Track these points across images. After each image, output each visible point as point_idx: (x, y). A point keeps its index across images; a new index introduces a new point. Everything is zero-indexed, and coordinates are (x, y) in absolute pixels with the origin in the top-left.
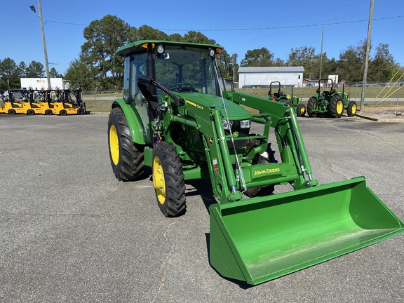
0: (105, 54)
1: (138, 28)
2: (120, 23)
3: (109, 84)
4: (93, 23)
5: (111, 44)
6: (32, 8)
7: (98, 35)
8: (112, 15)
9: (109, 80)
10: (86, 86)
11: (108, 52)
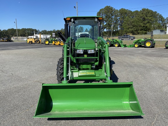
0: (104, 22)
1: (119, 10)
2: (111, 9)
3: (105, 34)
4: (101, 10)
5: (107, 18)
6: (75, 7)
7: (102, 14)
8: (108, 6)
9: (105, 32)
10: (96, 35)
11: (106, 21)
